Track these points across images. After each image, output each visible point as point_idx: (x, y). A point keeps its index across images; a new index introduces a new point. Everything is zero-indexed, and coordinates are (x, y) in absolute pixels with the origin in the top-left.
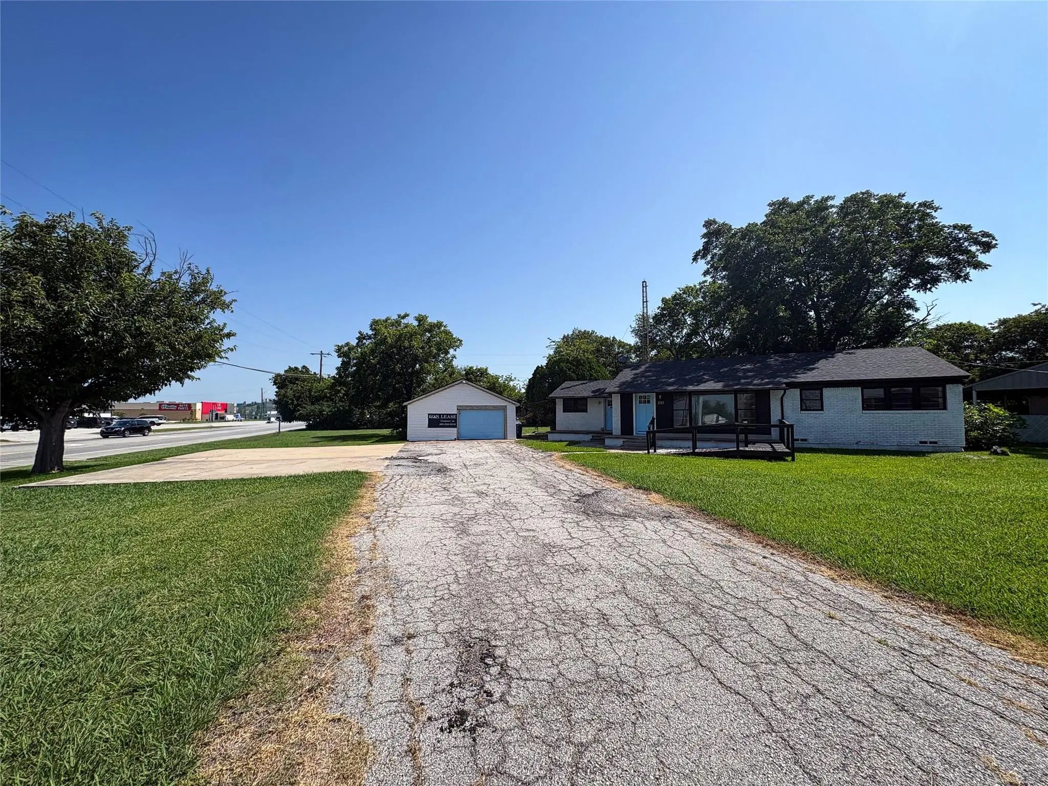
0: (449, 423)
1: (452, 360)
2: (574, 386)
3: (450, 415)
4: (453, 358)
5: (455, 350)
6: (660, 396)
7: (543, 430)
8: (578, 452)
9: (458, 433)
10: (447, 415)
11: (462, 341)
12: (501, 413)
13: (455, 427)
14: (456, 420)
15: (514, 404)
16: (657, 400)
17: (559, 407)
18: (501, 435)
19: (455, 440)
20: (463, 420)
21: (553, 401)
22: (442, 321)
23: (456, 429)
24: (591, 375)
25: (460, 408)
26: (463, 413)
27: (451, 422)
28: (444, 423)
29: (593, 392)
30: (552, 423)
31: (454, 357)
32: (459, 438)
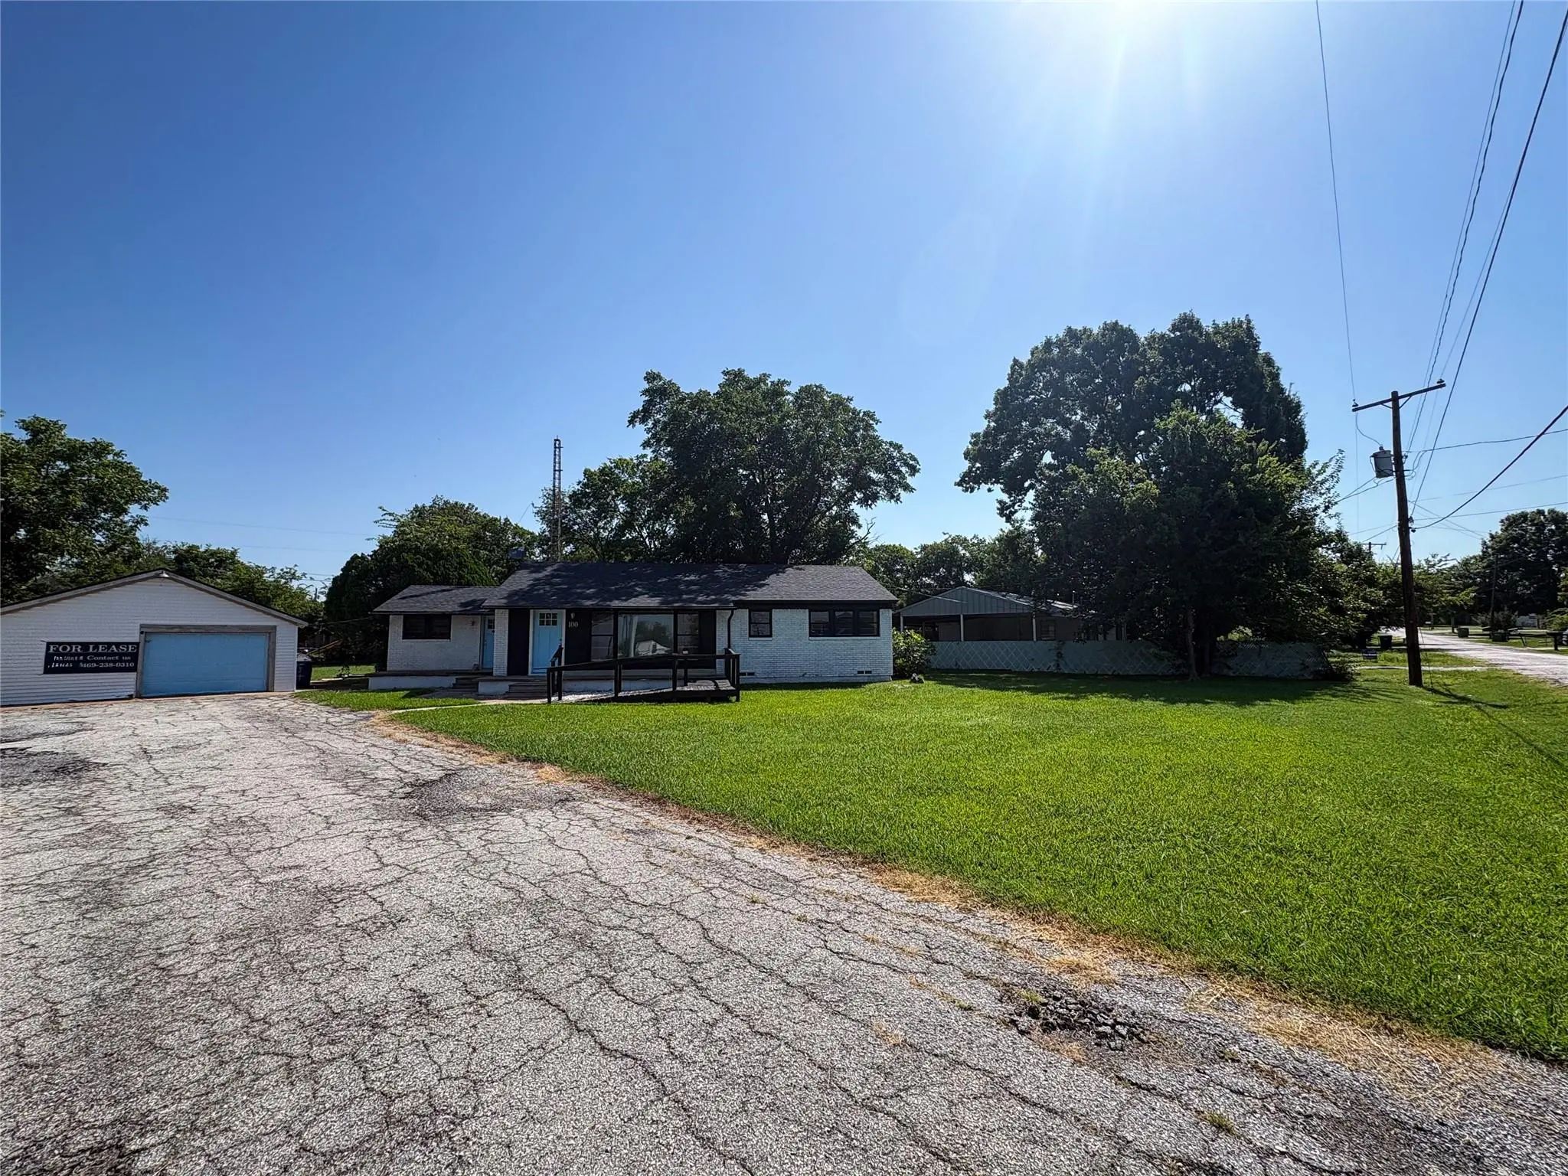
0: (114, 662)
1: (133, 529)
2: (428, 593)
3: (118, 645)
4: (138, 522)
5: (145, 507)
6: (572, 615)
7: (358, 671)
8: (425, 707)
9: (140, 683)
10: (109, 644)
11: (165, 490)
12: (262, 641)
13: (134, 669)
14: (135, 657)
15: (296, 624)
16: (568, 619)
17: (396, 629)
18: (260, 683)
19: (130, 697)
20: (158, 658)
21: (384, 618)
22: (107, 440)
23: (133, 675)
24: (461, 577)
25: (147, 631)
26: (157, 642)
27: (121, 661)
28: (97, 662)
29: (462, 605)
30: (380, 659)
31: (142, 521)
32: (142, 694)
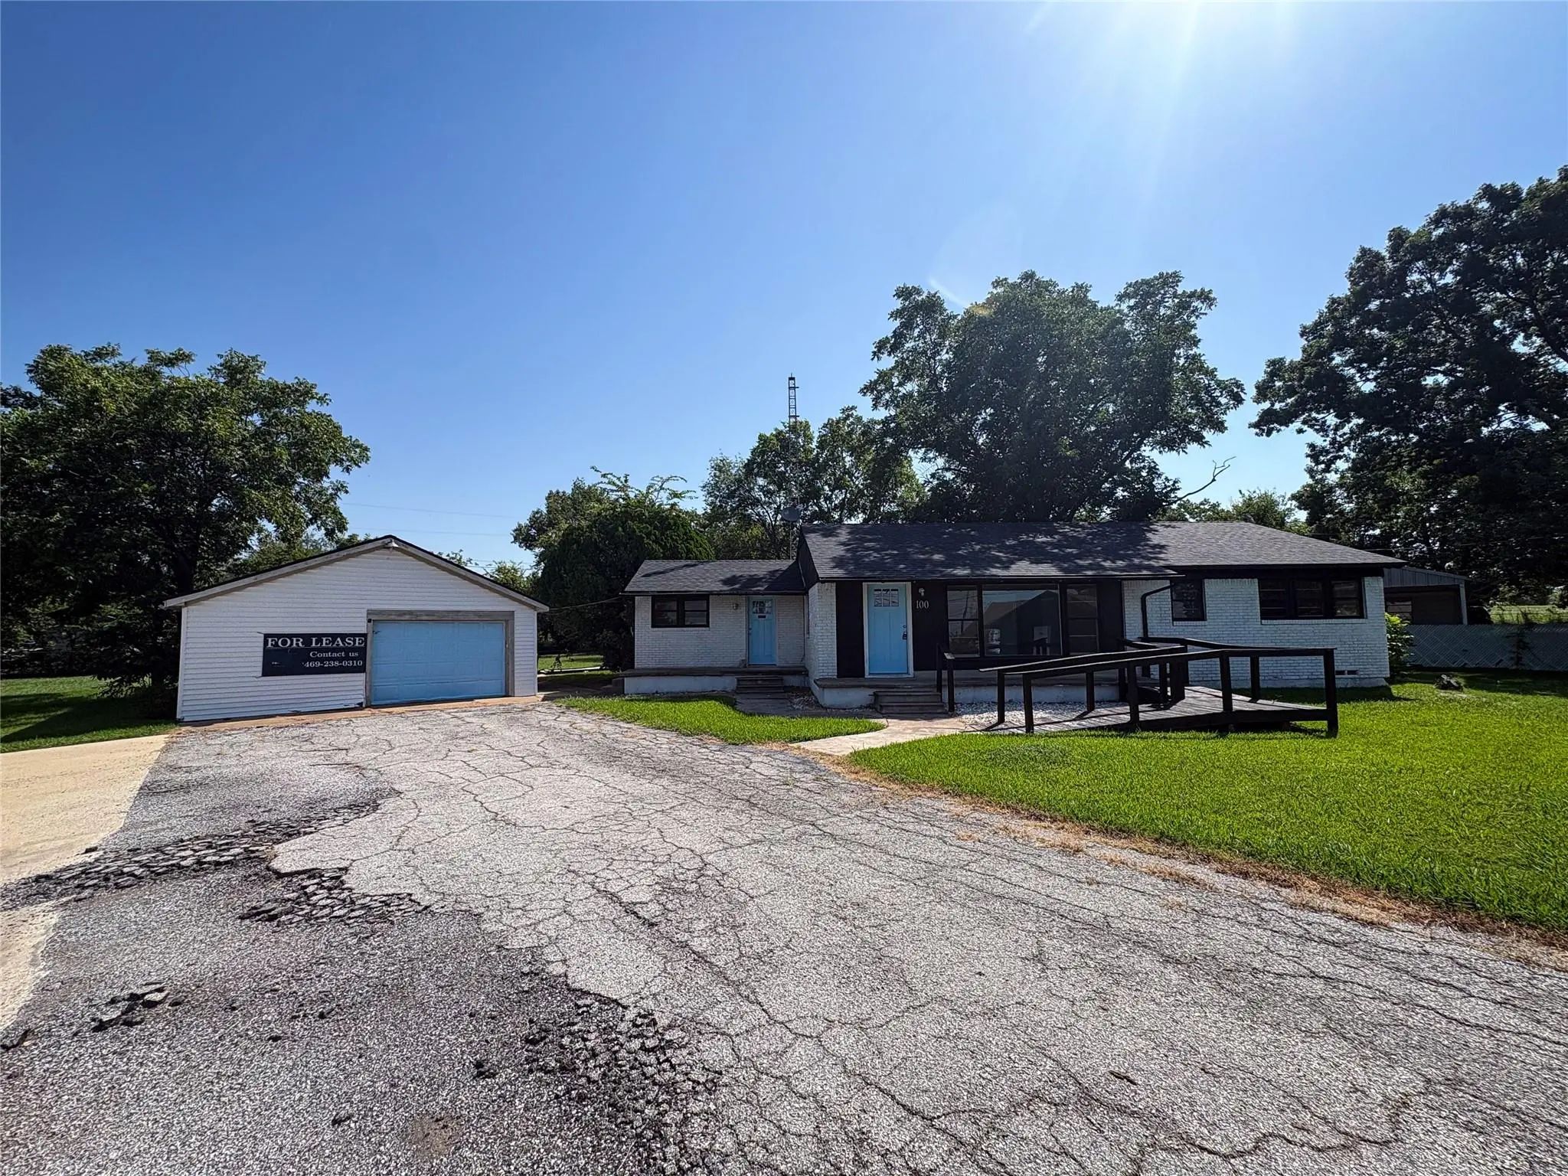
0: (340, 660)
1: (333, 497)
2: (672, 570)
3: (343, 636)
4: (338, 489)
5: (348, 470)
6: (922, 591)
7: (589, 666)
9: (369, 687)
10: (334, 636)
11: (366, 449)
12: (496, 631)
13: (362, 669)
14: (362, 652)
15: (535, 608)
16: (916, 596)
17: (643, 614)
18: (498, 685)
19: (360, 707)
20: (385, 651)
21: (631, 597)
23: (361, 677)
25: (376, 619)
26: (387, 631)
27: (347, 658)
28: (322, 660)
29: (726, 582)
30: (621, 656)
31: (341, 488)
32: (373, 702)
